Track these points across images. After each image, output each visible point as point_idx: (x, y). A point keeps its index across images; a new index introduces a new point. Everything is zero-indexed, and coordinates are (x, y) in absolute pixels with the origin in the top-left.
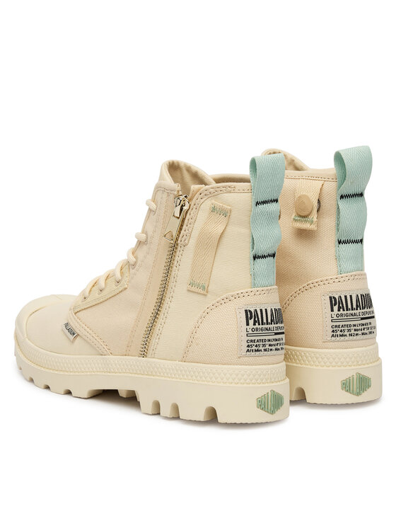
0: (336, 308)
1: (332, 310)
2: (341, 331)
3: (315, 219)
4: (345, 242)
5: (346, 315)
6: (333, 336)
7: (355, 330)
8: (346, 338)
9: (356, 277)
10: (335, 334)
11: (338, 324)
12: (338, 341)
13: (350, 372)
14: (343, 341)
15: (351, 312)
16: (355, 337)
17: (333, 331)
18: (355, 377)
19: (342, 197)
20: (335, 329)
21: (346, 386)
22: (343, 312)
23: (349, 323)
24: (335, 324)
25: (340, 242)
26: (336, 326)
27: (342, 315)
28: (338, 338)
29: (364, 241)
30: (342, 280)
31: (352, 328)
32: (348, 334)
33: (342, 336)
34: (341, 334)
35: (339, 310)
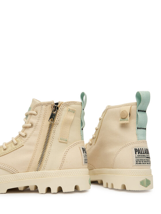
0: (137, 153)
1: (136, 154)
2: (139, 162)
3: (129, 119)
4: (140, 128)
5: (141, 156)
6: (136, 164)
7: (145, 162)
8: (141, 165)
9: (144, 142)
10: (137, 163)
11: (138, 159)
12: (138, 166)
13: (143, 178)
14: (140, 166)
15: (143, 154)
16: (145, 164)
17: (136, 162)
18: (145, 180)
19: (139, 111)
20: (137, 161)
21: (142, 183)
22: (140, 155)
23: (142, 159)
24: (137, 159)
25: (138, 128)
26: (137, 160)
27: (140, 156)
28: (138, 165)
29: (146, 129)
30: (139, 142)
31: (143, 161)
32: (142, 163)
33: (140, 164)
34: (140, 163)
35: (138, 154)
